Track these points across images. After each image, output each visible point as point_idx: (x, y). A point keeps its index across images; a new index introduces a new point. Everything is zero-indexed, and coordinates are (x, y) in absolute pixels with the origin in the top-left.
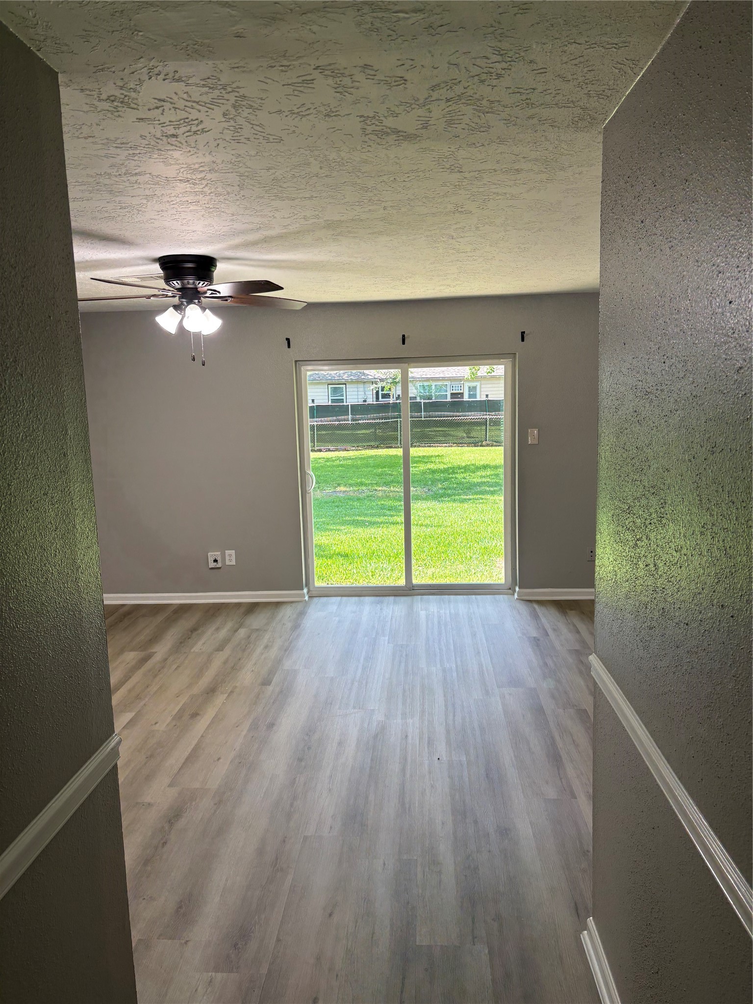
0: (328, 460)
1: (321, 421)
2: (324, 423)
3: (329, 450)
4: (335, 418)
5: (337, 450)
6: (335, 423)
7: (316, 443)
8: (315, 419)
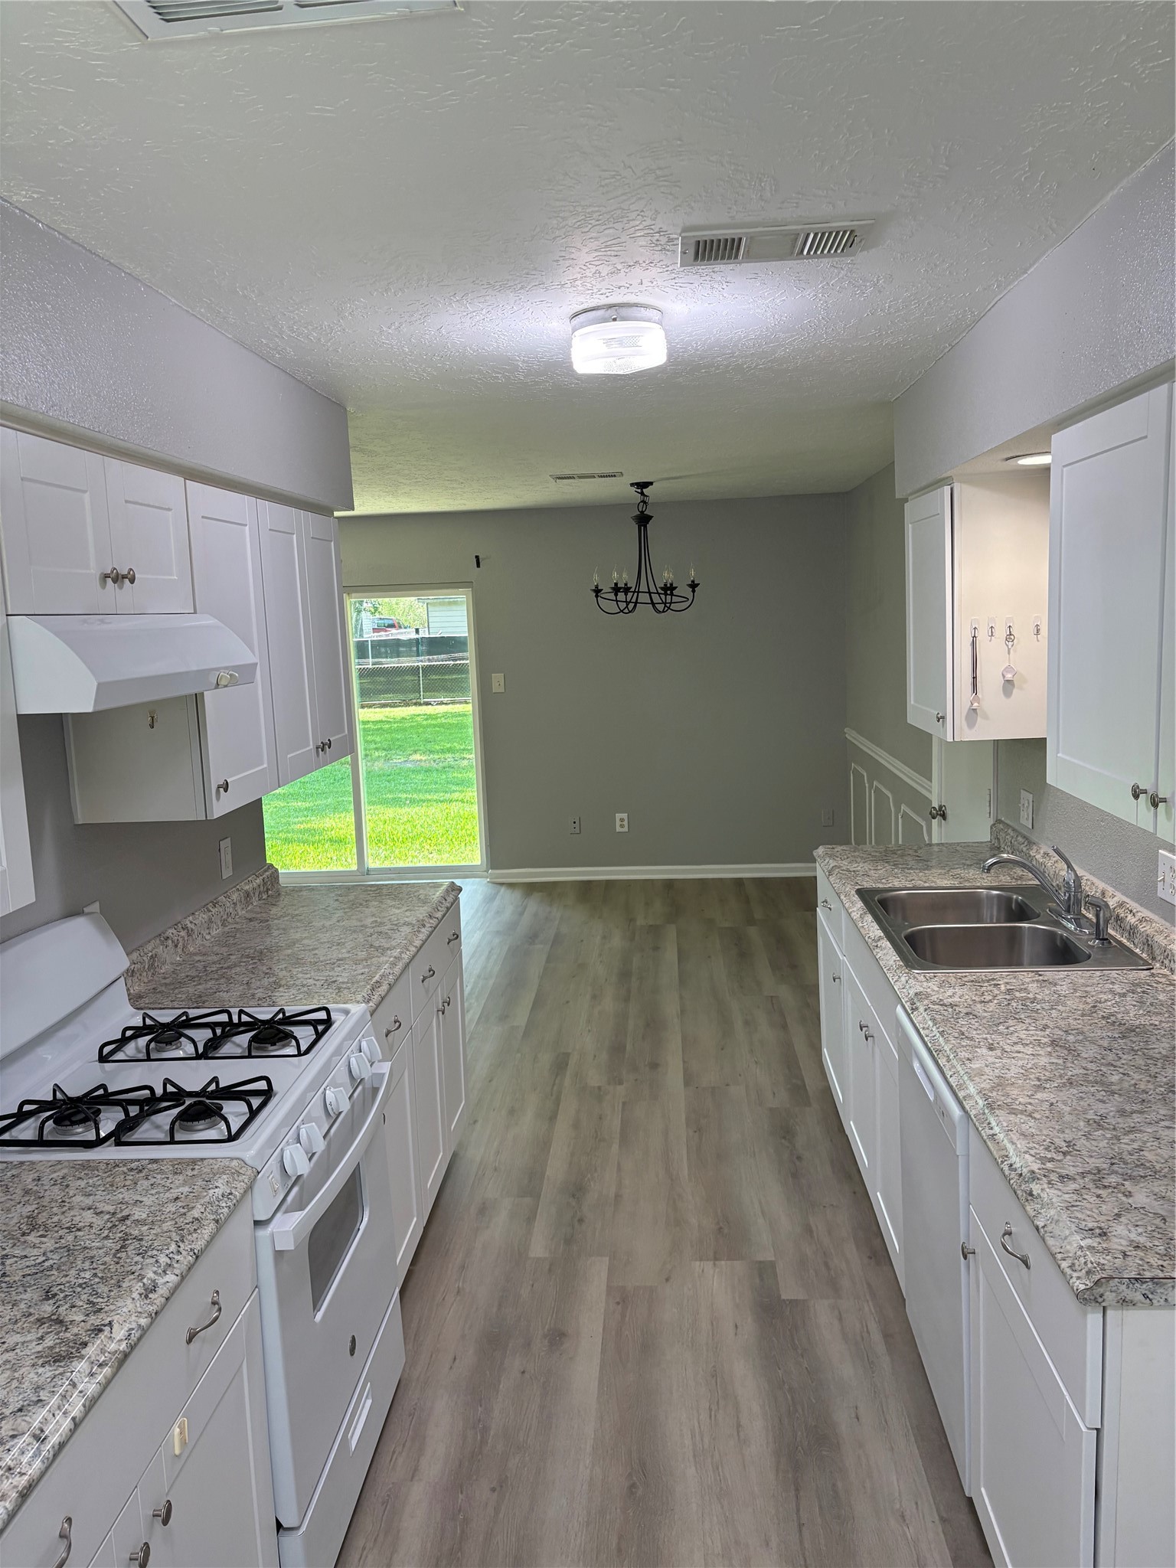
0: (429, 717)
1: (429, 660)
2: (432, 664)
3: (442, 703)
4: (448, 656)
5: (453, 703)
6: (449, 663)
7: (422, 693)
8: (420, 658)
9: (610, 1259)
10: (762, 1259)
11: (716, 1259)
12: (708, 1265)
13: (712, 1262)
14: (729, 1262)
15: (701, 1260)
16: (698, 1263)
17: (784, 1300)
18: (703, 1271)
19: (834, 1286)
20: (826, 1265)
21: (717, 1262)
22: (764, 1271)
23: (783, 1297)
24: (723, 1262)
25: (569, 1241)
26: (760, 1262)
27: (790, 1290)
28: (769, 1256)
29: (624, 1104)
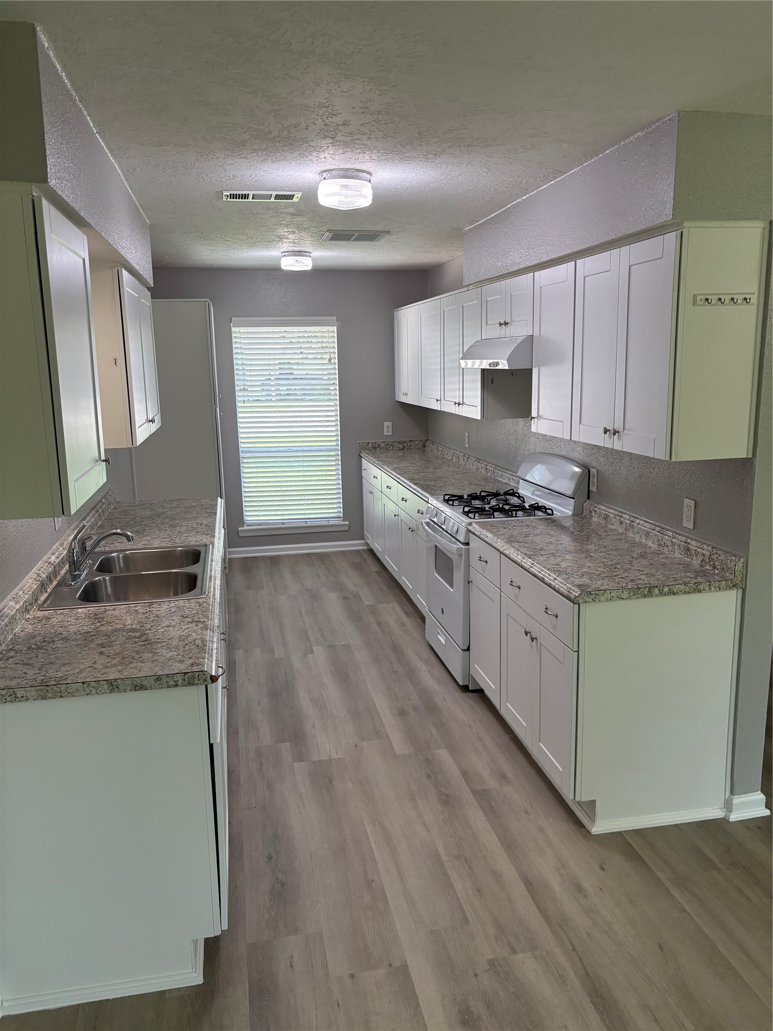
9: (396, 754)
10: (301, 763)
11: (330, 760)
12: (335, 756)
13: (332, 758)
14: (322, 759)
15: (339, 758)
16: (341, 757)
17: (288, 742)
18: (337, 752)
19: (259, 753)
20: (261, 764)
21: (329, 758)
22: (300, 757)
23: (289, 743)
24: (325, 759)
25: (428, 762)
26: (302, 761)
27: (286, 748)
28: (298, 766)
29: (466, 920)
